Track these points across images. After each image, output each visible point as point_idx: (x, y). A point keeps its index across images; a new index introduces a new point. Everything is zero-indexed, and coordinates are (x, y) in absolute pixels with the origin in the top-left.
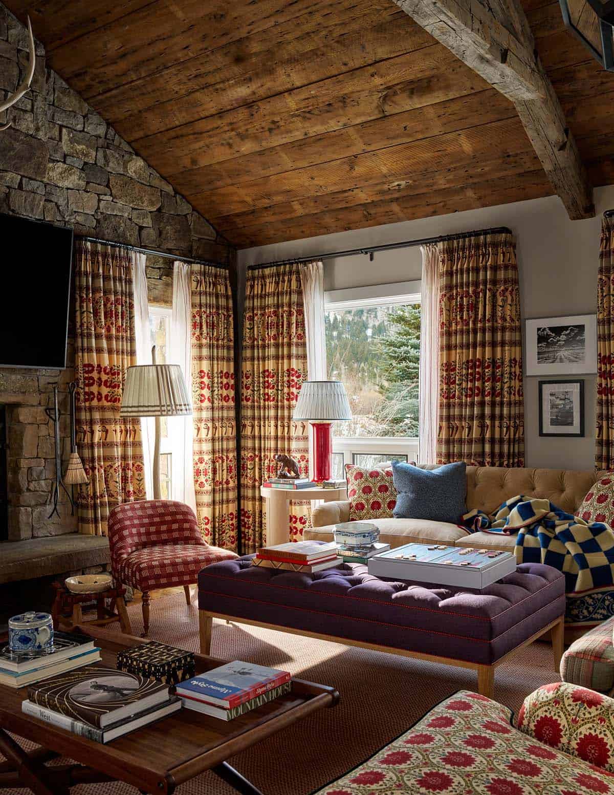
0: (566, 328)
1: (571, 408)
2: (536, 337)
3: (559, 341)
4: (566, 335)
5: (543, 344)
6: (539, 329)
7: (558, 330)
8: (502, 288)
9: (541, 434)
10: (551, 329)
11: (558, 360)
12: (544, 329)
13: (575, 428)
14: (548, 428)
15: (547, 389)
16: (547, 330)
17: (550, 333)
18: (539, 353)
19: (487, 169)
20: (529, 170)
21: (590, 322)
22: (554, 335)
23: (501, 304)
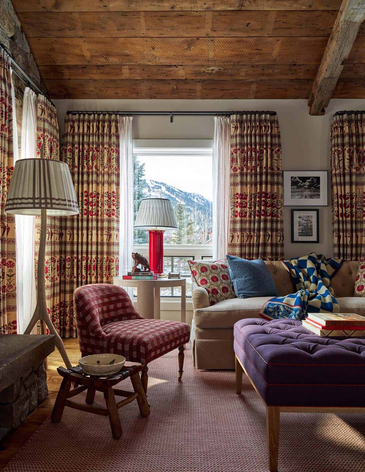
0: (309, 178)
1: (311, 226)
2: (290, 182)
3: (305, 185)
4: (309, 182)
5: (295, 187)
6: (292, 178)
7: (304, 179)
8: (277, 149)
9: (293, 241)
10: (300, 178)
11: (304, 197)
12: (295, 178)
13: (314, 238)
14: (297, 238)
15: (297, 214)
16: (297, 178)
17: (299, 180)
18: (291, 192)
19: (276, 71)
20: (300, 78)
21: (323, 176)
22: (301, 181)
23: (276, 158)
